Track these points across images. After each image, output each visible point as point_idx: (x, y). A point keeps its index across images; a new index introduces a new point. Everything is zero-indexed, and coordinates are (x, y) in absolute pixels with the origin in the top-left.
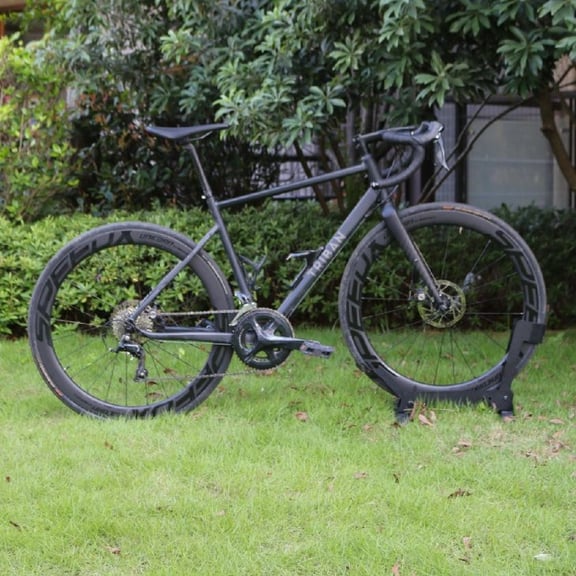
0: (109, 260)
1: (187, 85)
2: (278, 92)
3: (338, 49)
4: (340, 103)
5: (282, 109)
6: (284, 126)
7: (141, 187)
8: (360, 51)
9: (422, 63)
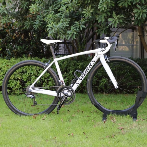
1: (35, 21)
2: (65, 23)
3: (85, 11)
4: (84, 27)
5: (66, 28)
6: (67, 33)
7: (19, 51)
8: (91, 11)
9: (110, 15)
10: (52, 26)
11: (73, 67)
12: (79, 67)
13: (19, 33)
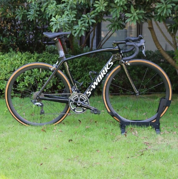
0: (2, 71)
1: (30, 10)
2: (71, 16)
3: (97, 3)
4: (94, 21)
5: (73, 23)
6: (74, 28)
7: (6, 43)
8: (105, 5)
9: (126, 9)
10: (56, 21)
11: (71, 64)
12: (77, 64)
13: (5, 22)
